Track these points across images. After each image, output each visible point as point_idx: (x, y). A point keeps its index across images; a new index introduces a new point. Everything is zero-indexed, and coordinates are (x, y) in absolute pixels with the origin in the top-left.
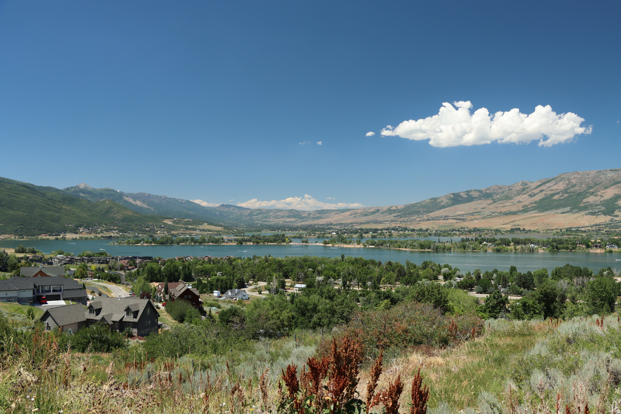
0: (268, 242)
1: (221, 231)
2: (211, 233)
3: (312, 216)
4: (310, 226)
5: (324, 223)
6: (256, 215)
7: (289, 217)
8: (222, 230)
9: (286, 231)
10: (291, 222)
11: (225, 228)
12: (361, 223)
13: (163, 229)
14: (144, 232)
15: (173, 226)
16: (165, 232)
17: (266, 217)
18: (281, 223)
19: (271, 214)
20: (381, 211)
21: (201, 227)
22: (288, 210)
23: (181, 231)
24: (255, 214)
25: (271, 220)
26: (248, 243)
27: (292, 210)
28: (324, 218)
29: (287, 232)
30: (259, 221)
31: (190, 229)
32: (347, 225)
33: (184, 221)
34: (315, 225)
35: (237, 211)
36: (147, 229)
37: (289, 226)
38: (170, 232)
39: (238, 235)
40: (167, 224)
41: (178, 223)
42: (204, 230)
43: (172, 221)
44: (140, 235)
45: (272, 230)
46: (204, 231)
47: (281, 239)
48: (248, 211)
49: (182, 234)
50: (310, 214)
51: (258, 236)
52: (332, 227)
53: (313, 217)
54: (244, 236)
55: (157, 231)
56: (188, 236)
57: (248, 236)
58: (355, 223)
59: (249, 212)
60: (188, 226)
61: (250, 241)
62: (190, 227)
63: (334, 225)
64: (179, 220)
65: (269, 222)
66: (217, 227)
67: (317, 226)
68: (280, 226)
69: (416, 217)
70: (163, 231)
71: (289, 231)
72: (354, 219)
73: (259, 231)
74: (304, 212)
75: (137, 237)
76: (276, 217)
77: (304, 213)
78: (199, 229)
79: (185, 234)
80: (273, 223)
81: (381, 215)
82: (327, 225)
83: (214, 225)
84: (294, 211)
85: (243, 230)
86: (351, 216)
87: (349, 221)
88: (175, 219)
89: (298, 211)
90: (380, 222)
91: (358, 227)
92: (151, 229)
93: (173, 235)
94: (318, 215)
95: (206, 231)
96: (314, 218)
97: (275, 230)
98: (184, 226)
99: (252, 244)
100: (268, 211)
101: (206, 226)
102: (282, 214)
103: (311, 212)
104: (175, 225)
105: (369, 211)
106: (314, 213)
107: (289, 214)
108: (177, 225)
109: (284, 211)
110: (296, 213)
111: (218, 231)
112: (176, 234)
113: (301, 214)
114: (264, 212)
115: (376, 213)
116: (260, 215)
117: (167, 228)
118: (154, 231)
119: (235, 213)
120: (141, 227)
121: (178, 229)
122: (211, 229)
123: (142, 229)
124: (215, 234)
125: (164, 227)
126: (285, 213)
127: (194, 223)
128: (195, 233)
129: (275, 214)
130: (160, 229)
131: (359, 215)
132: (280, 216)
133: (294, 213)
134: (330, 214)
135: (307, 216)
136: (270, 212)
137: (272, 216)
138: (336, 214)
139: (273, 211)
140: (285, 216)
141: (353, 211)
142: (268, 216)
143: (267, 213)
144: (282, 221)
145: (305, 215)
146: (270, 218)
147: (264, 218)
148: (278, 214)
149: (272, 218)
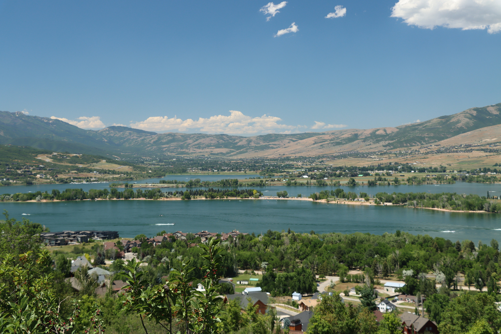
0: (228, 195)
1: (131, 173)
3: (253, 144)
6: (167, 143)
7: (218, 146)
12: (334, 157)
13: (44, 171)
16: (48, 176)
17: (182, 147)
19: (190, 141)
20: (360, 137)
21: (98, 166)
22: (216, 135)
23: (73, 173)
24: (165, 141)
26: (199, 198)
30: (172, 152)
31: (83, 170)
33: (69, 157)
35: (135, 137)
36: (19, 172)
38: (57, 176)
40: (46, 162)
41: (60, 160)
43: (50, 158)
44: (11, 181)
46: (106, 173)
47: (247, 191)
48: (154, 136)
49: (75, 178)
50: (249, 141)
53: (257, 147)
55: (35, 175)
56: (85, 182)
59: (155, 138)
60: (77, 165)
62: (81, 166)
64: (61, 156)
69: (419, 147)
70: (45, 174)
72: (322, 150)
74: (241, 138)
75: (8, 184)
77: (240, 140)
78: (97, 171)
79: (80, 178)
80: (195, 155)
81: (363, 144)
84: (224, 137)
88: (55, 154)
89: (229, 136)
91: (332, 164)
92: (25, 172)
93: (61, 181)
94: (263, 144)
98: (70, 165)
100: (185, 137)
101: (104, 165)
102: (206, 141)
103: (251, 139)
104: (57, 163)
105: (342, 136)
106: (256, 139)
107: (218, 142)
108: (59, 164)
109: (210, 136)
110: (228, 140)
111: (127, 173)
112: (67, 179)
113: (236, 141)
114: (179, 138)
115: (354, 141)
116: (174, 143)
117: (49, 170)
118: (31, 174)
119: (132, 139)
120: (8, 168)
121: (67, 171)
122: (114, 170)
123: (12, 171)
124: (125, 178)
125: (44, 167)
126: (212, 140)
127: (84, 160)
128: (95, 178)
129: (195, 141)
130: (39, 171)
131: (328, 144)
132: (205, 145)
133: (225, 140)
134: (282, 142)
135: (246, 145)
136: (188, 139)
137: (192, 145)
138: (291, 141)
139: (192, 138)
140: (212, 145)
141: (317, 136)
142: (186, 145)
143: (182, 140)
144: (208, 152)
145: (244, 144)
146: (189, 148)
147: (179, 148)
148: (201, 142)
149: (191, 147)
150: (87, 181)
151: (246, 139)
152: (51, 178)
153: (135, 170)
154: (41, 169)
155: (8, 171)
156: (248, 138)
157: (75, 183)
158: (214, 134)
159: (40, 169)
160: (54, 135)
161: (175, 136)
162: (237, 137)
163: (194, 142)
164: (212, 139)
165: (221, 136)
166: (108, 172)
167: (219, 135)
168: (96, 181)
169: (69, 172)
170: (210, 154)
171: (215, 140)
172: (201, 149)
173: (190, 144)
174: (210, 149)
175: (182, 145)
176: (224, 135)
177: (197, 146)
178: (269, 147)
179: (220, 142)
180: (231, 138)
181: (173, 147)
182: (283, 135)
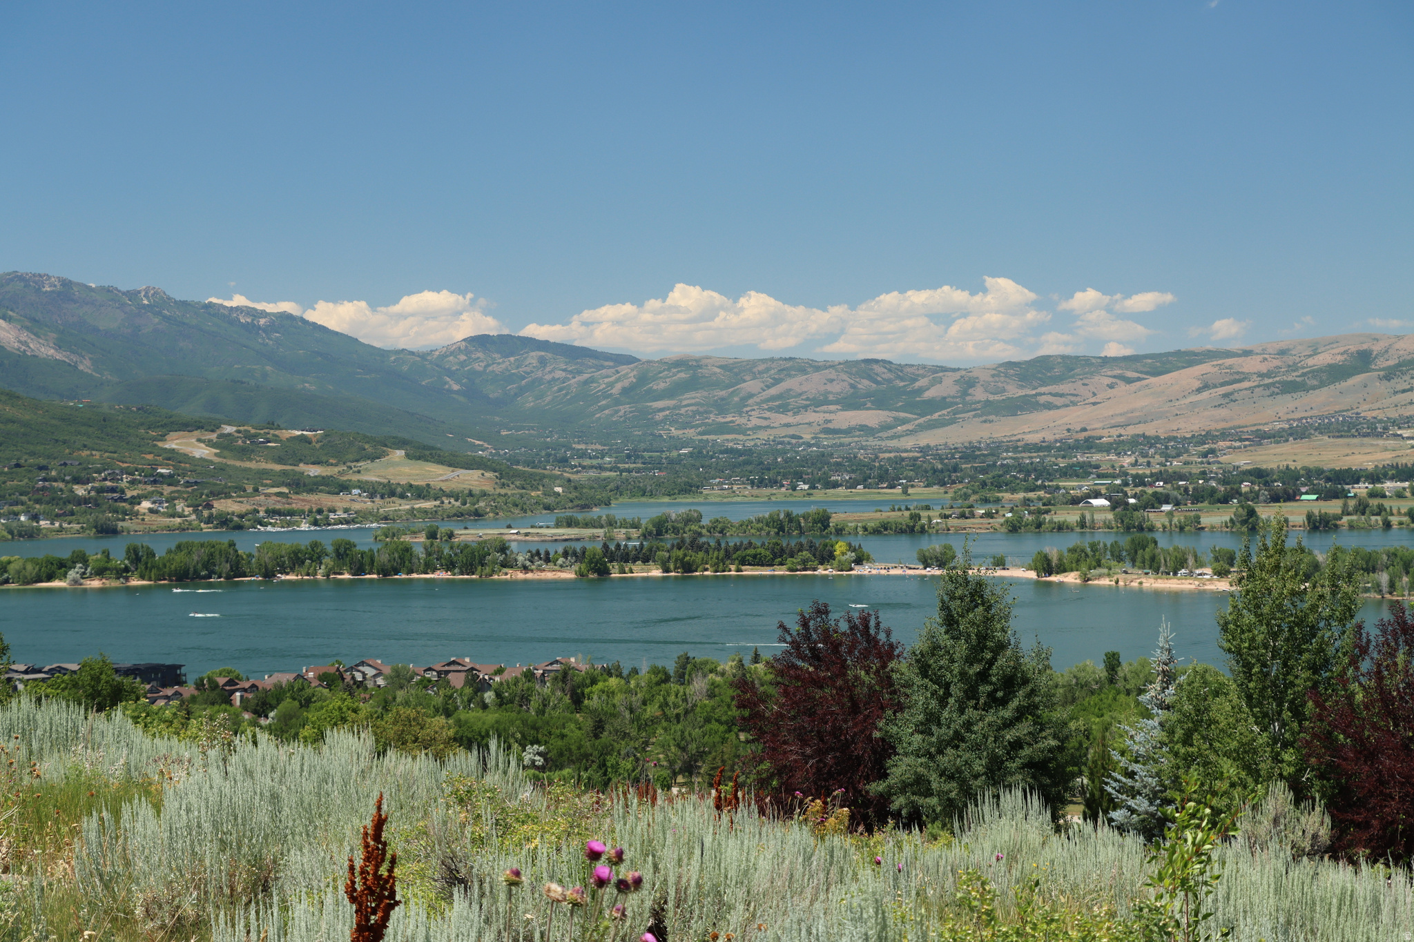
0: (743, 562)
1: (484, 494)
2: (428, 505)
3: (979, 394)
4: (970, 453)
5: (1050, 437)
7: (851, 402)
8: (488, 488)
9: (835, 485)
10: (865, 430)
11: (504, 473)
12: (1261, 438)
13: (167, 490)
14: (65, 507)
15: (222, 469)
16: (180, 506)
17: (721, 407)
18: (807, 437)
19: (751, 385)
21: (373, 473)
22: (847, 363)
23: (270, 496)
24: (662, 386)
25: (755, 422)
26: (639, 571)
27: (868, 361)
28: (1049, 406)
29: (841, 490)
30: (685, 426)
31: (314, 486)
32: (1173, 446)
33: (276, 439)
34: (996, 448)
35: (559, 374)
36: (80, 491)
37: (852, 459)
38: (209, 506)
39: (580, 517)
40: (186, 458)
41: (244, 453)
42: (390, 491)
43: (210, 444)
44: (44, 523)
45: (761, 483)
46: (392, 494)
47: (812, 547)
48: (624, 369)
49: (272, 512)
50: (968, 382)
51: (688, 520)
52: (1096, 457)
53: (988, 403)
54: (611, 523)
55: (136, 500)
56: (304, 527)
57: (635, 526)
58: (1224, 435)
59: (630, 375)
60: (302, 467)
61: (646, 560)
62: (314, 471)
63: (1107, 449)
64: (248, 436)
65: (741, 430)
66: (461, 472)
67: (1007, 458)
68: (805, 461)
70: (171, 500)
71: (852, 485)
72: (1223, 412)
73: (689, 488)
74: (939, 371)
75: (30, 535)
76: (782, 404)
77: (932, 384)
78: (362, 486)
79: (292, 513)
80: (763, 435)
81: (1382, 388)
82: (1067, 448)
83: (440, 461)
84: (878, 368)
85: (603, 484)
87: (1189, 426)
88: (229, 429)
89: (901, 368)
90: (1373, 430)
91: (1243, 461)
92: (100, 491)
93: (224, 521)
94: (1014, 391)
95: (402, 496)
96: (990, 409)
97: (773, 483)
98: (278, 468)
99: (657, 573)
100: (737, 370)
101: (395, 467)
102: (812, 385)
103: (974, 374)
104: (230, 462)
105: (1310, 362)
106: (993, 376)
107: (852, 386)
108: (238, 464)
109: (826, 368)
110: (889, 381)
111: (471, 494)
112: (241, 516)
113: (917, 385)
114: (715, 374)
115: (1350, 375)
116: (693, 394)
117: (188, 484)
118: (122, 499)
119: (549, 382)
120: (45, 480)
121: (250, 489)
122: (428, 485)
123: (52, 488)
124: (454, 511)
125: (171, 476)
126: (832, 381)
127: (332, 450)
128: (346, 511)
129: (773, 385)
130: (150, 488)
131: (1252, 389)
132: (804, 397)
133: (879, 379)
134: (1087, 385)
135: (954, 397)
136: (747, 378)
137: (758, 400)
138: (1118, 381)
139: (760, 373)
140: (831, 397)
141: (1215, 363)
142: (736, 399)
143: (727, 381)
144: (815, 424)
145: (945, 395)
146: (747, 412)
147: (711, 412)
148: (791, 390)
149: (755, 407)
150: (315, 523)
151: (957, 375)
152: (188, 510)
153: (503, 485)
154: (157, 480)
155: (43, 489)
156: (964, 373)
157: (269, 528)
158: (841, 360)
159: (155, 482)
160: (268, 368)
161: (700, 367)
162: (924, 367)
163: (768, 387)
164: (834, 375)
165: (865, 367)
166: (399, 490)
167: (857, 362)
168: (347, 522)
169: (256, 490)
170: (821, 432)
171: (843, 381)
172: (790, 413)
173: (751, 396)
174: (822, 415)
175: (723, 399)
176: (876, 361)
177: (777, 403)
178: (1037, 402)
179: (859, 386)
180: (902, 371)
181: (690, 408)
182: (1094, 361)
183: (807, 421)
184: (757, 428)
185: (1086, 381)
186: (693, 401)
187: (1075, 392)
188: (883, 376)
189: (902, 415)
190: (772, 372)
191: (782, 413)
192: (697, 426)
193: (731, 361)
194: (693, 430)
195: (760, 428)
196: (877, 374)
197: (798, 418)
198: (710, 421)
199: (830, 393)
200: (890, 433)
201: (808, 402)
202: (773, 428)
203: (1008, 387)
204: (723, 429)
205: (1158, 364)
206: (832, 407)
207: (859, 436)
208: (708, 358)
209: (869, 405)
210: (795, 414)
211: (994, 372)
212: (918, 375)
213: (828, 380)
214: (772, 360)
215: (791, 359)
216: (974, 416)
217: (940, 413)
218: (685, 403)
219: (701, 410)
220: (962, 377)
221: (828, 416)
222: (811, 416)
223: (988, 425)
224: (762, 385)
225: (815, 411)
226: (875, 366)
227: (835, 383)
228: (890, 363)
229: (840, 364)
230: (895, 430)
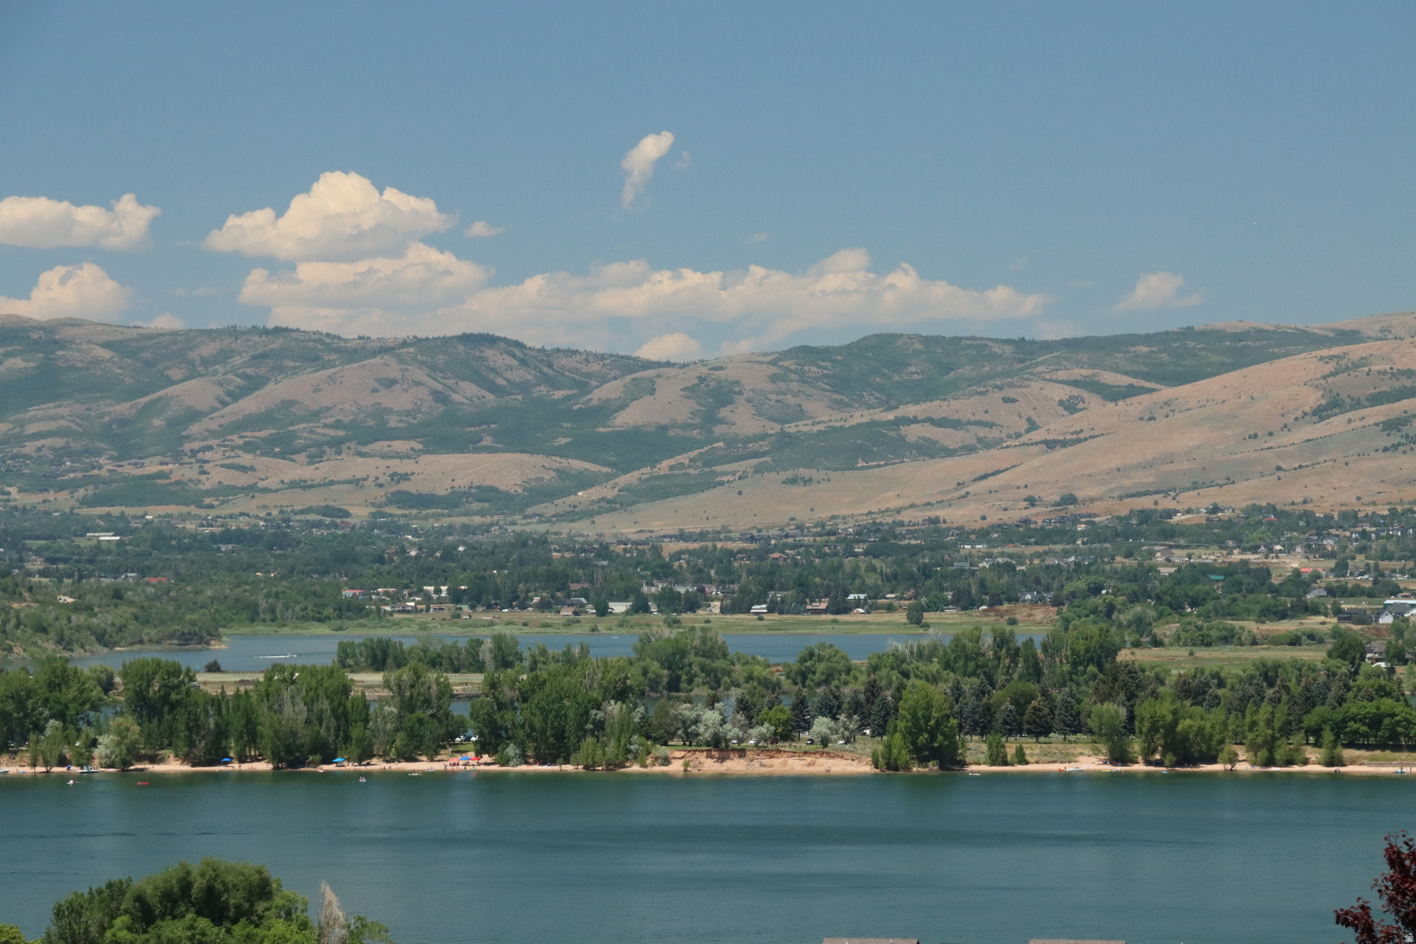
3: (751, 421)
7: (445, 434)
10: (489, 496)
17: (126, 440)
19: (190, 392)
25: (217, 476)
30: (43, 483)
50: (715, 396)
53: (776, 441)
65: (184, 496)
76: (278, 437)
77: (632, 394)
84: (495, 357)
86: (1337, 424)
89: (546, 357)
100: (150, 356)
102: (343, 392)
103: (730, 374)
106: (773, 378)
107: (439, 397)
109: (374, 353)
110: (524, 387)
113: (593, 396)
114: (98, 361)
116: (49, 409)
126: (390, 383)
129: (246, 391)
132: (330, 421)
133: (500, 381)
134: (1013, 401)
135: (685, 426)
136: (175, 373)
137: (214, 426)
138: (1085, 394)
139: (205, 362)
140: (393, 422)
141: (1325, 352)
142: (157, 422)
143: (129, 381)
144: (369, 482)
145: (665, 421)
146: (194, 453)
147: (99, 453)
148: (292, 403)
149: (213, 442)
151: (688, 380)
156: (704, 372)
158: (410, 337)
161: (61, 344)
162: (602, 357)
163: (235, 396)
164: (393, 371)
165: (467, 353)
167: (447, 342)
170: (390, 502)
171: (418, 384)
172: (301, 457)
173: (194, 415)
174: (383, 463)
175: (123, 422)
176: (491, 340)
177: (265, 433)
178: (902, 439)
179: (456, 398)
180: (550, 366)
181: (49, 442)
182: (997, 349)
183: (346, 476)
184: (225, 492)
185: (1011, 393)
186: (53, 426)
187: (986, 418)
188: (509, 375)
189: (576, 464)
190: (237, 360)
191: (283, 455)
192: (72, 486)
193: (134, 333)
194: (63, 495)
195: (233, 490)
196: (494, 370)
197: (323, 470)
198: (104, 473)
199: (388, 411)
200: (563, 504)
201: (341, 433)
202: (265, 490)
203: (810, 406)
204: (145, 491)
205: (1165, 357)
206: (401, 446)
207: (481, 513)
208: (73, 323)
209: (487, 441)
210: (313, 459)
211: (773, 370)
212: (588, 375)
213: (379, 381)
214: (233, 332)
215: (278, 331)
216: (758, 470)
217: (672, 462)
218: (31, 429)
219: (75, 446)
220: (702, 379)
221: (398, 466)
222: (352, 466)
223: (799, 490)
224: (219, 391)
225: (360, 454)
226: (489, 353)
227: (397, 388)
228: (518, 344)
229: (405, 344)
230: (570, 500)
